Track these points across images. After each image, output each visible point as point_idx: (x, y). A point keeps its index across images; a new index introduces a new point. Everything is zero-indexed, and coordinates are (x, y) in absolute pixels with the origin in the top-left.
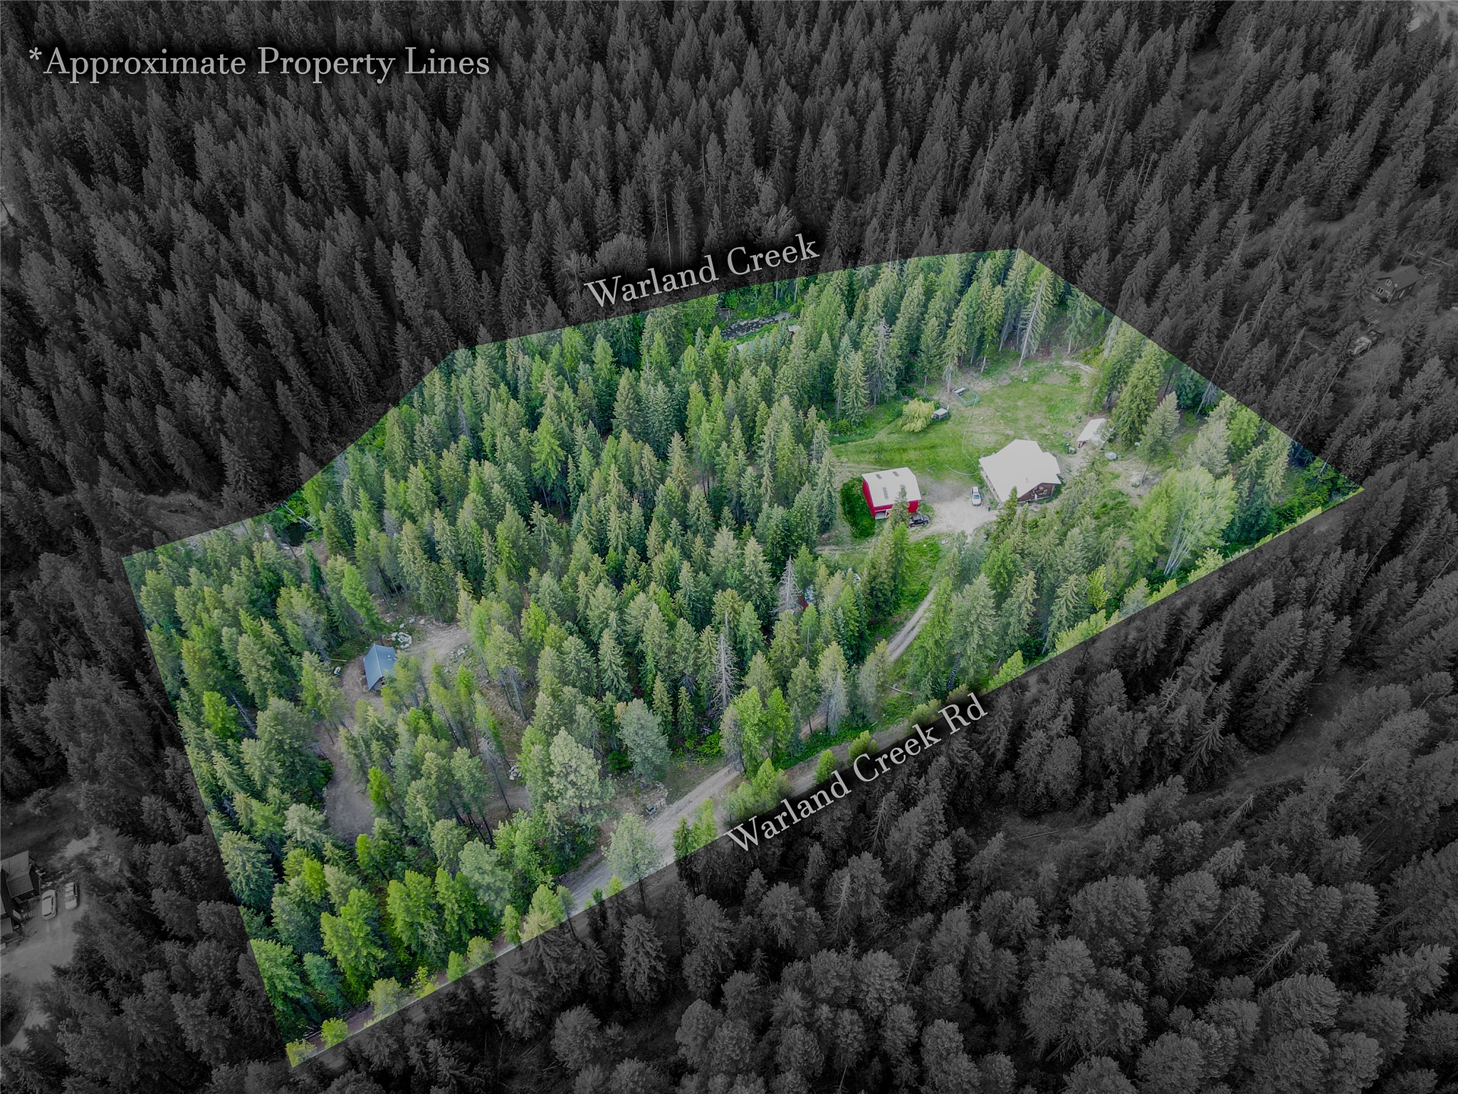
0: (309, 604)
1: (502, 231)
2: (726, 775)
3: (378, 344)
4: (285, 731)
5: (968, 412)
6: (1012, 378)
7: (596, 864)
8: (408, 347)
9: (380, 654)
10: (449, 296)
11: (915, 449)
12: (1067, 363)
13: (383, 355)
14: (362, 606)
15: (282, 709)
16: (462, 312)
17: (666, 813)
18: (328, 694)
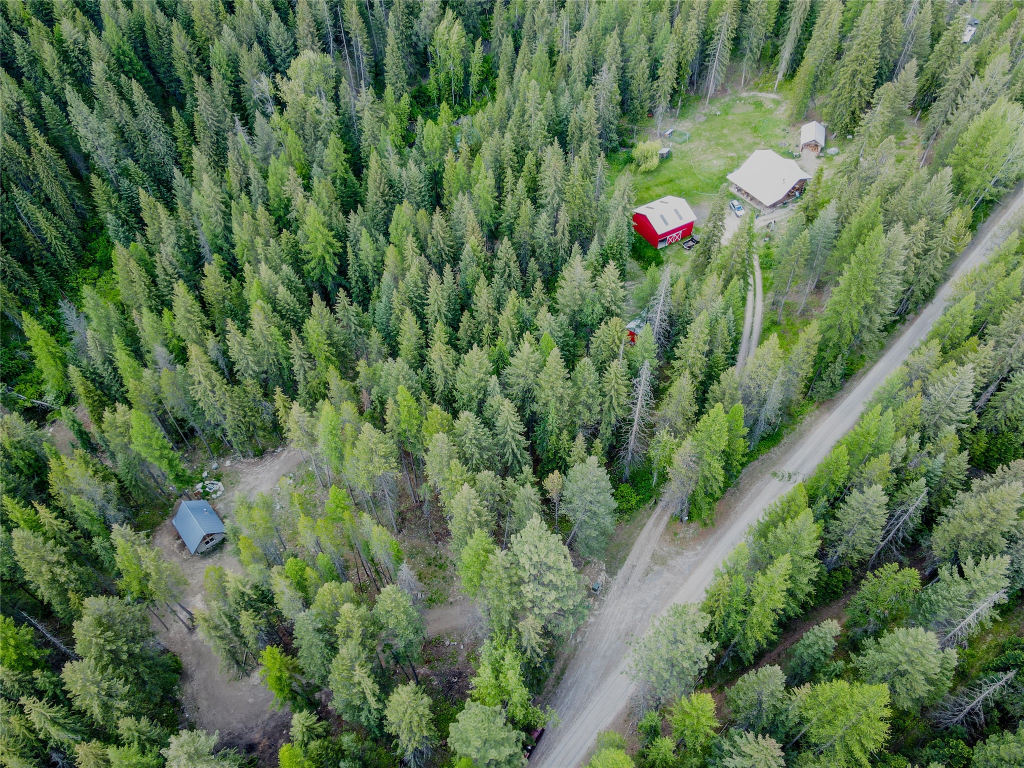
0: (91, 473)
1: (178, 74)
2: (656, 525)
3: (73, 206)
4: (117, 636)
5: (685, 148)
6: (705, 115)
7: (563, 672)
8: (108, 200)
9: (192, 509)
10: (139, 144)
11: (657, 185)
12: (744, 94)
13: (80, 216)
14: (161, 457)
15: (105, 610)
16: (156, 159)
17: (614, 588)
18: (159, 571)
